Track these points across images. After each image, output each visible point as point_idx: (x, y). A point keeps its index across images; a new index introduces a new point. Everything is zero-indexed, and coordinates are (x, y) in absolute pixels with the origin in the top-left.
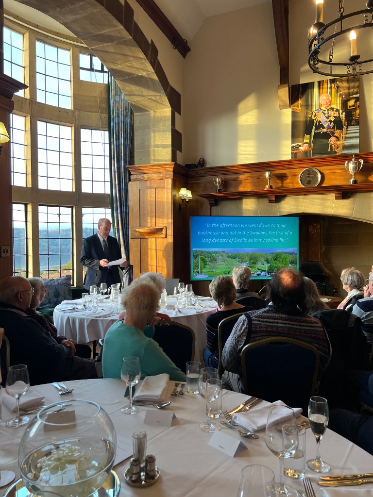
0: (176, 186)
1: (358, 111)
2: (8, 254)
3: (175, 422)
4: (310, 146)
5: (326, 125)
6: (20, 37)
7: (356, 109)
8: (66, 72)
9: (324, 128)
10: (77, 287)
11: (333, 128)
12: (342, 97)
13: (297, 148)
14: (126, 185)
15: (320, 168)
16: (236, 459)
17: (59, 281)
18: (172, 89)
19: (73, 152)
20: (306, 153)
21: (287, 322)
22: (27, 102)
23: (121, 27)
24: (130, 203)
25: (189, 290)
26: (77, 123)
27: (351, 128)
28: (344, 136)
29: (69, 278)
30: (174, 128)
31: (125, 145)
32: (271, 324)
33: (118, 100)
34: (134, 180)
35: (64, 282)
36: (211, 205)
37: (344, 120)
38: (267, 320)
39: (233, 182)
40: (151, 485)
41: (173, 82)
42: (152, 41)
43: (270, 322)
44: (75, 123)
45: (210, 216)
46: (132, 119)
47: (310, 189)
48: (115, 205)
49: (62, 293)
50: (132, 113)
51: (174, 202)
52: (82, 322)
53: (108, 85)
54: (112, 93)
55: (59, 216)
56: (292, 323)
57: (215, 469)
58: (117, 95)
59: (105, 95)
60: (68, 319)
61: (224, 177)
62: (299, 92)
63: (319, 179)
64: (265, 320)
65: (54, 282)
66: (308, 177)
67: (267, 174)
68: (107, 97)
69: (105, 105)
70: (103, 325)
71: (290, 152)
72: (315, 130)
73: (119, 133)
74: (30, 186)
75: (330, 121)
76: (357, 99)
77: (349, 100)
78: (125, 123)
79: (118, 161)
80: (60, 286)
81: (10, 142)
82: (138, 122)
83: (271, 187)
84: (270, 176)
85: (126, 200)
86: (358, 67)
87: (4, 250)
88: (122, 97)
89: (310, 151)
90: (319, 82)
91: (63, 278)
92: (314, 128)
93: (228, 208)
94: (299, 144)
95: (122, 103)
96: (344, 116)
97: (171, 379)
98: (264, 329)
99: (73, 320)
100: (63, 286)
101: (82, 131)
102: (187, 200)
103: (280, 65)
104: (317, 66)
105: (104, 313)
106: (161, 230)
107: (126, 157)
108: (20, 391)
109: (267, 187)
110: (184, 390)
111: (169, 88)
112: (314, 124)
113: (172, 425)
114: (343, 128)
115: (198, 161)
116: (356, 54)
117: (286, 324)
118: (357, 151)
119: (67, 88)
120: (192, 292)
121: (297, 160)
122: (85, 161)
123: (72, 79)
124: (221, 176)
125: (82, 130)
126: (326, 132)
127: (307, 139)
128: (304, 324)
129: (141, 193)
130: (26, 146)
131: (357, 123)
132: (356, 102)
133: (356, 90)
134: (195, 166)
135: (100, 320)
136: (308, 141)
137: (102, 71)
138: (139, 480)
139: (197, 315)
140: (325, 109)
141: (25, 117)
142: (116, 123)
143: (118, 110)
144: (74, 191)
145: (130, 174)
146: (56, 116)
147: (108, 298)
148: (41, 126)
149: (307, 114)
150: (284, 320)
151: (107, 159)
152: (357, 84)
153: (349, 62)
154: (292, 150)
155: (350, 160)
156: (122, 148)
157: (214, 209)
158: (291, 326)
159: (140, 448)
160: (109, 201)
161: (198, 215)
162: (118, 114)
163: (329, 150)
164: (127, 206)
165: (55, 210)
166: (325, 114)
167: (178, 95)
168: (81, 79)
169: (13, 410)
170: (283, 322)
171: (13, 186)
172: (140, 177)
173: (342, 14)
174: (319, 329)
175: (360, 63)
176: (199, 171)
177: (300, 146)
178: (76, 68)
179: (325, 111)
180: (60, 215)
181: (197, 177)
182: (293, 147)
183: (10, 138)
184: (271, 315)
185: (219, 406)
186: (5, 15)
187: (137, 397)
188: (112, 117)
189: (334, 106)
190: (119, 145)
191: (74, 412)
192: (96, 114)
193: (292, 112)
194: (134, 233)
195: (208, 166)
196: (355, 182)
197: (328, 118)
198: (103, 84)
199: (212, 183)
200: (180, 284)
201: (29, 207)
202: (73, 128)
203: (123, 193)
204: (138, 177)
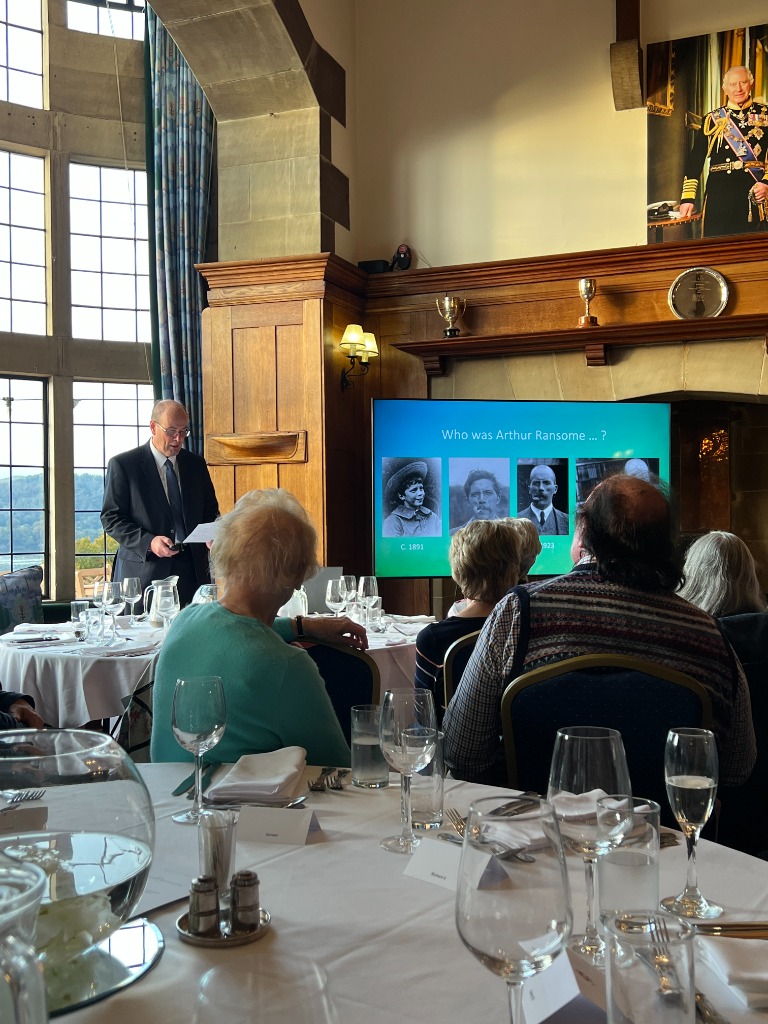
0: (334, 319)
4: (697, 210)
5: (740, 152)
10: (57, 601)
13: (663, 213)
14: (195, 316)
15: (727, 269)
17: (9, 582)
18: (323, 55)
19: (49, 228)
20: (686, 226)
24: (207, 368)
26: (59, 147)
29: (37, 575)
30: (326, 160)
31: (193, 209)
33: (174, 85)
34: (218, 304)
35: (23, 584)
36: (431, 374)
38: (572, 597)
39: (490, 310)
41: (324, 36)
43: (580, 603)
44: (55, 147)
45: (429, 398)
46: (212, 138)
47: (697, 325)
48: (163, 375)
49: (15, 611)
50: (210, 120)
51: (329, 365)
52: (69, 666)
53: (144, 48)
54: (156, 66)
55: (9, 405)
58: (171, 71)
59: (136, 72)
61: (465, 296)
62: (666, 64)
63: (724, 297)
64: (565, 597)
66: (697, 289)
67: (583, 285)
68: (142, 75)
69: (137, 100)
71: (644, 225)
72: (712, 164)
73: (175, 174)
75: (753, 141)
78: (193, 148)
79: (174, 253)
80: (11, 597)
82: (227, 144)
83: (593, 320)
84: (589, 291)
85: (194, 360)
88: (184, 76)
89: (699, 222)
90: (722, 36)
91: (19, 574)
92: (708, 160)
93: (480, 380)
94: (669, 203)
95: (183, 93)
100: (19, 595)
101: (75, 170)
102: (364, 360)
106: (292, 440)
107: (196, 241)
109: (583, 320)
111: (313, 52)
112: (710, 149)
113: (308, 842)
115: (394, 252)
119: (32, 53)
121: (661, 247)
122: (81, 253)
123: (46, 29)
124: (457, 294)
125: (72, 166)
126: (742, 170)
127: (689, 188)
129: (237, 340)
134: (385, 267)
136: (692, 195)
137: (130, 6)
138: (214, 931)
140: (737, 108)
142: (166, 148)
143: (174, 112)
144: (51, 334)
145: (206, 288)
149: (689, 122)
151: (144, 247)
154: (649, 221)
156: (183, 215)
157: (437, 383)
160: (148, 365)
161: (393, 396)
162: (174, 123)
163: (750, 219)
164: (197, 375)
166: (737, 121)
167: (339, 73)
168: (71, 26)
172: (233, 294)
176: (396, 280)
177: (671, 209)
179: (737, 112)
180: (10, 400)
181: (392, 297)
182: (651, 212)
184: (581, 585)
187: (216, 792)
188: (156, 130)
189: (761, 100)
190: (176, 208)
191: (46, 809)
192: (112, 122)
193: (649, 115)
194: (217, 449)
195: (421, 265)
198: (132, 41)
199: (433, 312)
202: (48, 160)
203: (186, 340)
204: (229, 296)
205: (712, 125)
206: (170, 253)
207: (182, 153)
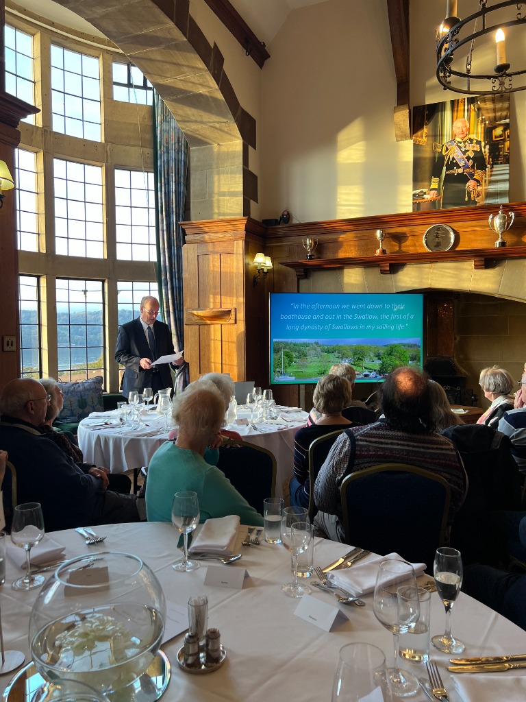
0: (250, 250)
1: (507, 144)
2: (14, 348)
3: (247, 582)
4: (439, 194)
5: (462, 164)
6: (29, 39)
7: (504, 141)
8: (94, 89)
9: (459, 167)
10: (110, 392)
11: (473, 167)
12: (485, 124)
13: (421, 196)
14: (179, 249)
15: (454, 225)
16: (332, 634)
17: (86, 385)
18: (244, 113)
19: (104, 202)
20: (433, 203)
21: (406, 443)
22: (39, 132)
23: (171, 24)
24: (185, 275)
25: (268, 398)
26: (109, 162)
27: (497, 168)
28: (487, 178)
29: (99, 381)
30: (246, 168)
31: (178, 193)
32: (382, 446)
33: (168, 129)
34: (191, 243)
35: (93, 386)
36: (300, 278)
37: (487, 157)
38: (377, 440)
39: (331, 245)
40: (214, 671)
41: (245, 103)
42: (215, 45)
43: (382, 443)
44: (107, 162)
45: (298, 293)
46: (187, 155)
47: (438, 254)
48: (163, 278)
49: (89, 401)
50: (187, 147)
51: (247, 273)
52: (117, 442)
53: (153, 107)
54: (159, 119)
55: (85, 294)
56: (412, 444)
57: (304, 648)
58: (166, 121)
59: (148, 122)
60: (98, 438)
61: (317, 238)
62: (424, 116)
63: (452, 241)
64: (374, 440)
65: (79, 386)
66: (436, 238)
67: (379, 233)
68: (151, 124)
69: (148, 136)
70: (147, 447)
71: (411, 201)
72: (447, 170)
73: (168, 175)
74: (44, 251)
75: (468, 158)
76: (506, 126)
77: (495, 127)
78: (177, 161)
79: (168, 216)
80: (87, 393)
81: (14, 189)
82: (195, 159)
83: (384, 252)
84: (382, 235)
85: (179, 271)
86: (506, 80)
87: (8, 342)
88: (173, 124)
89: (439, 200)
90: (453, 103)
91: (91, 381)
92: (445, 168)
93: (322, 281)
94: (424, 190)
95: (172, 133)
96: (487, 151)
97: (242, 522)
98: (374, 453)
99: (105, 439)
100: (91, 392)
101: (118, 173)
102: (265, 271)
103: (397, 77)
104: (448, 79)
105: (148, 430)
106: (229, 312)
107: (179, 210)
108: (30, 539)
109: (378, 251)
110: (260, 539)
111: (239, 112)
112: (446, 162)
113: (244, 587)
114: (486, 167)
115: (281, 215)
116: (504, 62)
117: (403, 445)
118: (506, 200)
119: (95, 112)
120: (272, 401)
121: (420, 213)
122: (121, 215)
123: (102, 99)
124: (314, 237)
125: (116, 171)
126: (462, 173)
127: (435, 183)
128: (429, 446)
129: (200, 260)
130: (38, 193)
131: (507, 160)
132: (504, 130)
133: (504, 113)
134: (276, 222)
135: (143, 439)
136: (436, 186)
137: (145, 87)
138: (197, 663)
139: (279, 433)
140: (460, 140)
141: (36, 153)
142: (164, 162)
143: (168, 143)
144: (106, 257)
145: (184, 234)
146: (79, 151)
147: (154, 409)
148: (59, 166)
149: (435, 148)
150: (401, 440)
151: (153, 212)
152: (506, 105)
153: (494, 73)
154: (414, 199)
155: (496, 213)
156: (173, 196)
157: (303, 282)
158: (411, 448)
159: (199, 619)
160: (155, 273)
161: (280, 292)
162: (168, 148)
163: (466, 199)
164: (180, 279)
165: (78, 285)
166: (460, 147)
167: (252, 122)
168: (115, 99)
169: (22, 567)
170: (399, 442)
171: (20, 250)
172: (198, 238)
173: (484, 5)
174: (450, 452)
175: (510, 75)
176: (281, 229)
177: (425, 193)
178: (108, 82)
179: (460, 143)
180: (85, 292)
181: (280, 238)
182: (414, 195)
183: (14, 183)
184: (382, 432)
185: (309, 560)
186: (6, 8)
187: (194, 548)
188: (159, 152)
189: (473, 136)
190: (169, 192)
191: (107, 568)
192: (136, 148)
193: (414, 144)
194: (190, 317)
195: (295, 222)
196: (503, 244)
197: (464, 153)
198: (146, 105)
199: (300, 245)
200: (255, 389)
201: (43, 281)
202: (104, 168)
203: (175, 260)
204: (196, 238)
205: (447, 149)
206: (166, 216)
207: (172, 164)
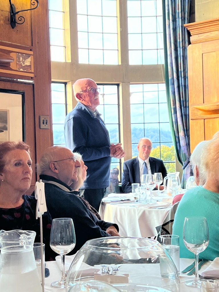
14: (184, 49)
19: (119, 15)
24: (190, 74)
34: (196, 42)
48: (170, 78)
55: (103, 97)
74: (70, 61)
79: (174, 20)
85: (184, 70)
87: (44, 121)
107: (184, 14)
122: (132, 25)
129: (205, 58)
130: (64, 12)
144: (120, 64)
145: (189, 35)
151: (161, 19)
156: (178, 2)
160: (163, 74)
164: (185, 77)
172: (203, 37)
187: (205, 273)
194: (196, 112)
201: (69, 87)
203: (180, 61)
204: (201, 38)
